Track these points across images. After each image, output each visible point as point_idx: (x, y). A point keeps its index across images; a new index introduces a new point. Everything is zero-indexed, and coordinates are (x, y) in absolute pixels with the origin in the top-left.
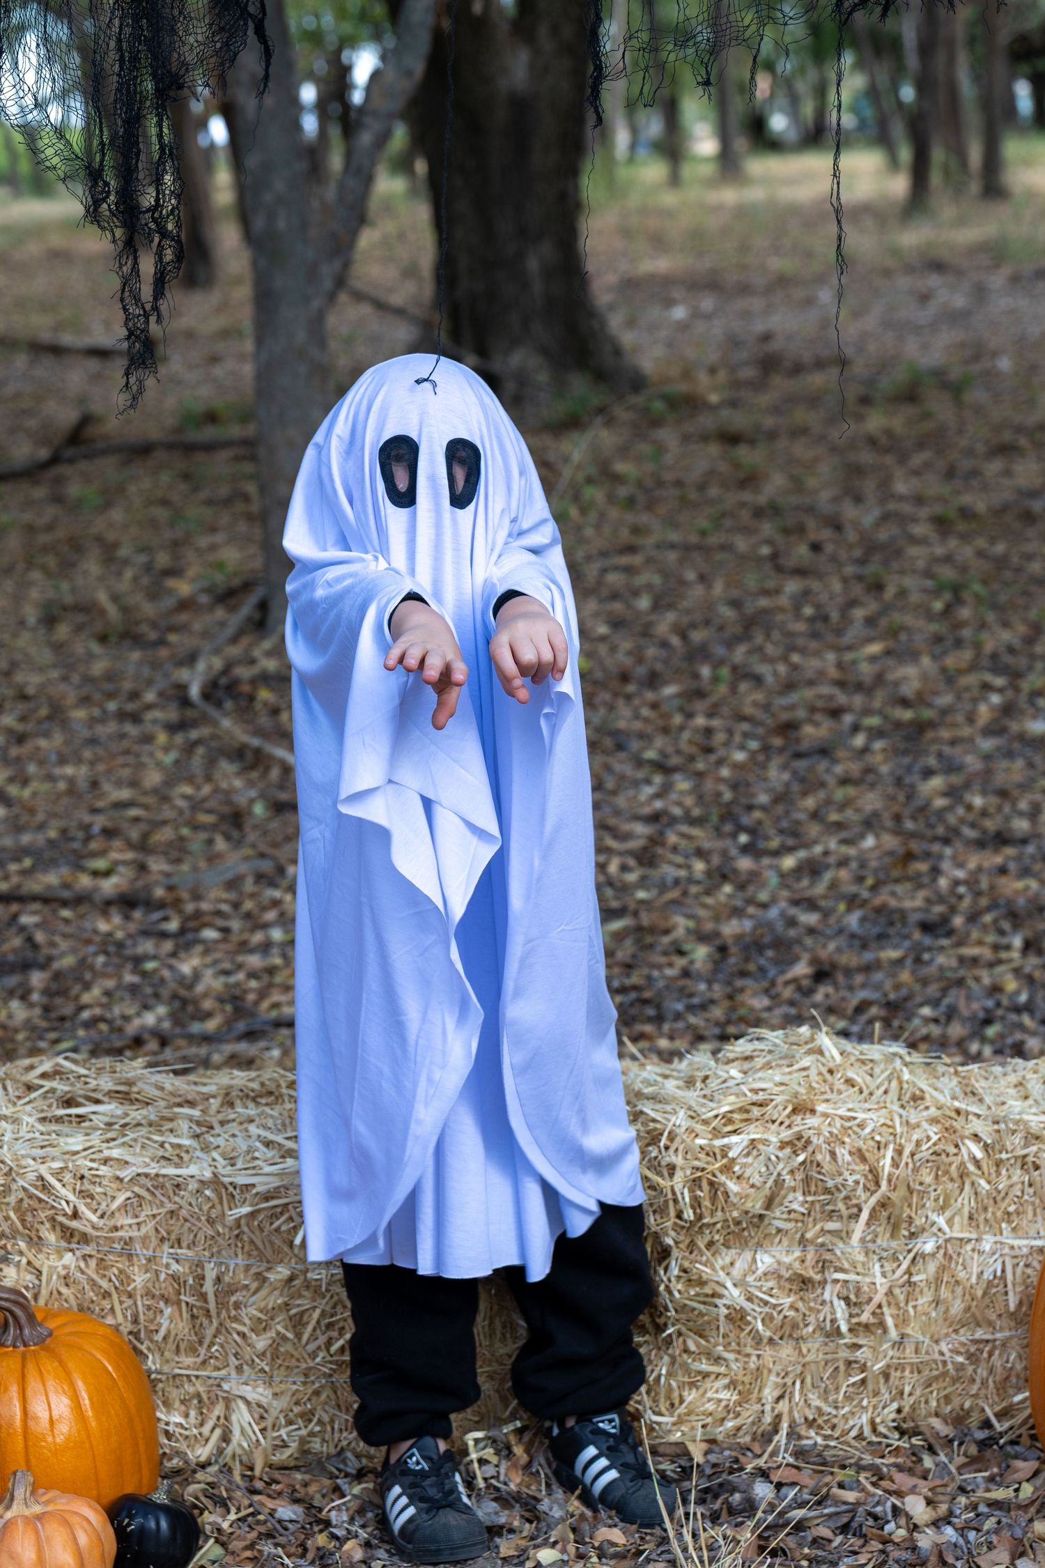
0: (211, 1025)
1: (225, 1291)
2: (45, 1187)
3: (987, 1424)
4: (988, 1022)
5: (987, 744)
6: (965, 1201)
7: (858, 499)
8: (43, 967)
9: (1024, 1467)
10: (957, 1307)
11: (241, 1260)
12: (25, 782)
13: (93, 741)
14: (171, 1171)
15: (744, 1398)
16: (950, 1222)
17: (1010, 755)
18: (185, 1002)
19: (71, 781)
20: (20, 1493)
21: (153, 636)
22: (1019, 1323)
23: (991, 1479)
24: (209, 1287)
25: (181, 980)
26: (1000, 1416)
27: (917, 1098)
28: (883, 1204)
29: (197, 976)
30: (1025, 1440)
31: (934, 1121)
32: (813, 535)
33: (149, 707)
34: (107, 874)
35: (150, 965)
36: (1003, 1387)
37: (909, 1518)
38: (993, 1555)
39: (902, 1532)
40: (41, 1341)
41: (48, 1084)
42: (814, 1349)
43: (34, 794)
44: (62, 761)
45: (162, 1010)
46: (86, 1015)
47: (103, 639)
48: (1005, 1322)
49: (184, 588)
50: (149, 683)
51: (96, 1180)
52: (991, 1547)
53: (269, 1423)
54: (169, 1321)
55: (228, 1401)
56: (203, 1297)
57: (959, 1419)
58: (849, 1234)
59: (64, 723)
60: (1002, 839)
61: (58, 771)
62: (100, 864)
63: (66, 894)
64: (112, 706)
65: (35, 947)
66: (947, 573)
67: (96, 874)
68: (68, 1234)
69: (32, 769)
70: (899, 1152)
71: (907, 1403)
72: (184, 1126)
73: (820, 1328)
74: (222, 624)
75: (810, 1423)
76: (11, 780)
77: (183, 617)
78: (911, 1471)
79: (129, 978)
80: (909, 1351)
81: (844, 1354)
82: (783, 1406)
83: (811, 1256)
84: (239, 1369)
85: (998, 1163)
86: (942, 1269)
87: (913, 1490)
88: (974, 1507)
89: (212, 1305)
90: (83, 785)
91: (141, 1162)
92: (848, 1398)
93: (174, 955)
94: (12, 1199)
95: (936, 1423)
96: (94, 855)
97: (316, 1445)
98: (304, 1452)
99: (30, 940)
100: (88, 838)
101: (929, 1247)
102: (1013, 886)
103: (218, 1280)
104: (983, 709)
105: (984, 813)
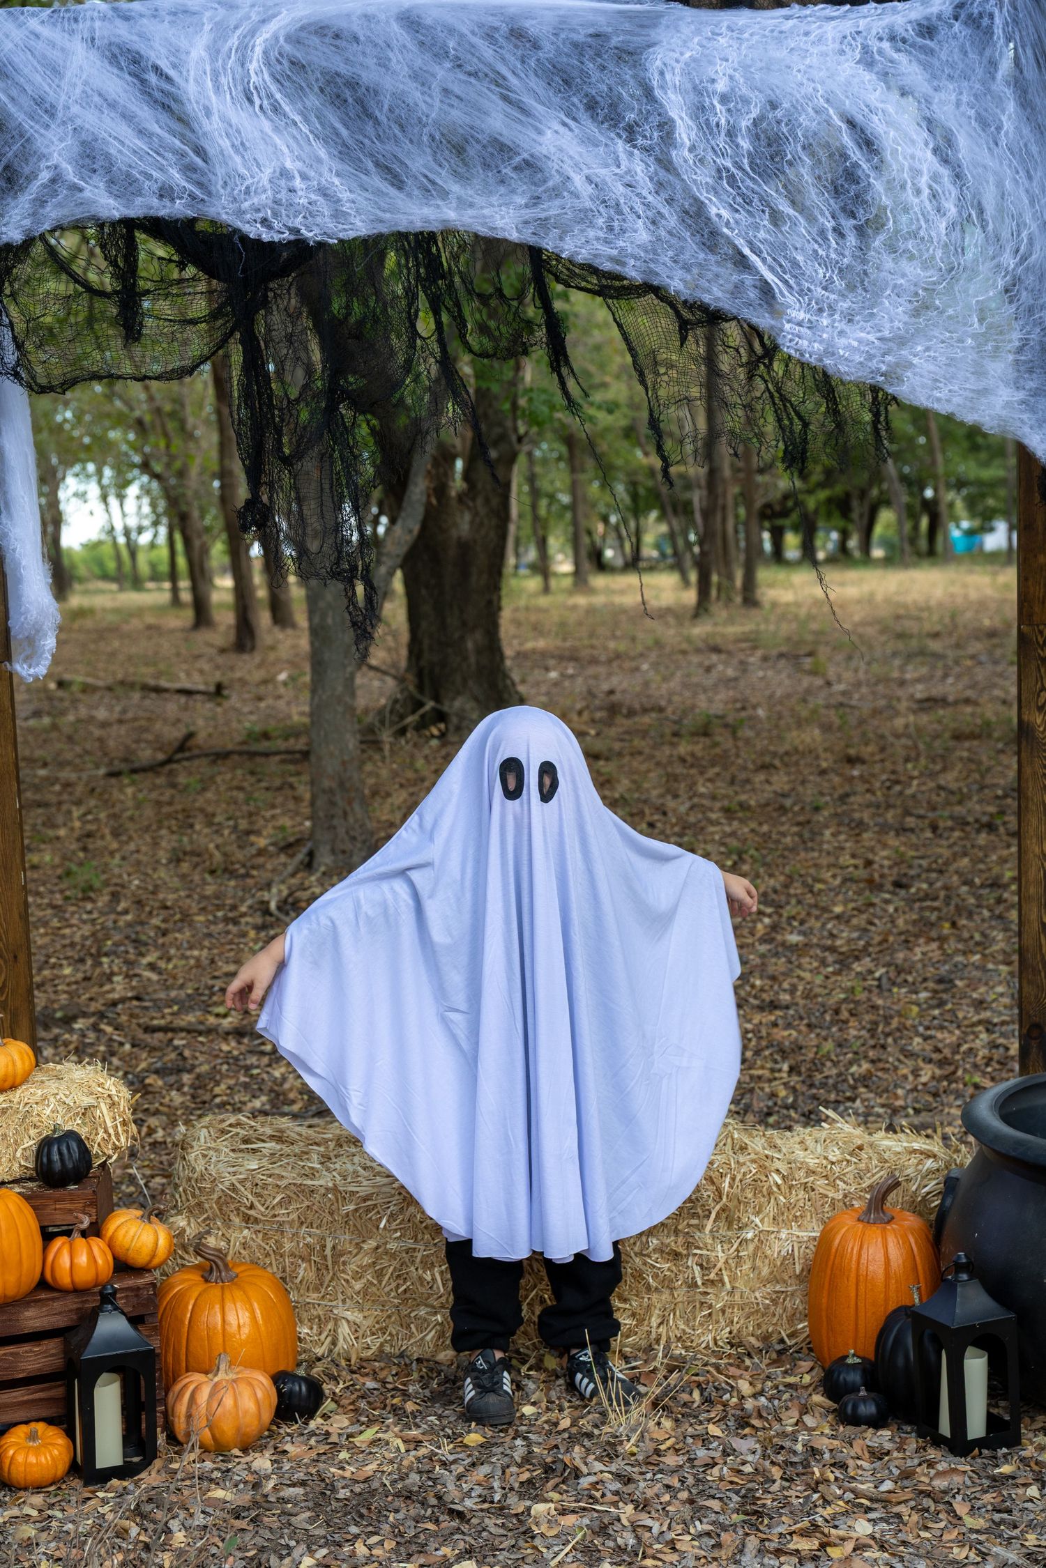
0: (295, 1108)
1: (337, 1254)
2: (234, 1190)
3: (782, 1341)
4: (769, 1114)
5: (763, 948)
6: (771, 1209)
7: (676, 796)
8: (189, 1071)
9: (805, 1365)
10: (765, 1271)
11: (347, 1237)
12: (169, 960)
13: (210, 935)
14: (309, 1182)
15: (640, 1322)
16: (762, 1221)
17: (776, 955)
18: (278, 1095)
19: (198, 959)
20: (223, 1367)
21: (242, 871)
22: (801, 1282)
23: (786, 1372)
24: (328, 1252)
25: (275, 1081)
26: (790, 1336)
27: (743, 1148)
28: (723, 1210)
29: (284, 1079)
30: (805, 1351)
31: (753, 1161)
32: (648, 818)
33: (244, 915)
34: (225, 1016)
35: (255, 1072)
36: (791, 1320)
37: (739, 1391)
38: (789, 1413)
39: (735, 1400)
40: (231, 1280)
41: (234, 1130)
42: (681, 1294)
43: (175, 967)
44: (191, 948)
45: (264, 1098)
46: (218, 1100)
47: (212, 872)
48: (793, 1281)
49: (262, 842)
50: (243, 900)
51: (265, 1187)
52: (787, 1409)
53: (360, 1334)
54: (304, 1272)
55: (336, 1321)
56: (325, 1258)
57: (765, 1338)
58: (703, 1227)
59: (191, 924)
60: (774, 1006)
61: (188, 953)
62: (221, 1010)
63: (201, 1027)
64: (220, 914)
65: (185, 1059)
66: (734, 843)
67: (217, 1015)
68: (247, 1219)
69: (172, 951)
70: (733, 1179)
71: (735, 1328)
72: (315, 1157)
73: (685, 1282)
74: (285, 865)
75: (679, 1339)
76: (161, 958)
77: (261, 860)
78: (738, 1367)
79: (243, 1079)
80: (737, 1297)
81: (699, 1297)
82: (662, 1330)
83: (680, 1240)
84: (344, 1301)
85: (791, 1187)
86: (757, 1248)
87: (741, 1377)
88: (776, 1387)
89: (330, 1263)
90: (206, 962)
91: (290, 1176)
92: (701, 1324)
93: (269, 1065)
94: (215, 1197)
95: (752, 1340)
96: (215, 1004)
97: (387, 1349)
98: (381, 1350)
99: (181, 1054)
100: (213, 994)
101: (750, 1235)
102: (781, 1034)
103: (334, 1248)
104: (759, 926)
105: (762, 990)
